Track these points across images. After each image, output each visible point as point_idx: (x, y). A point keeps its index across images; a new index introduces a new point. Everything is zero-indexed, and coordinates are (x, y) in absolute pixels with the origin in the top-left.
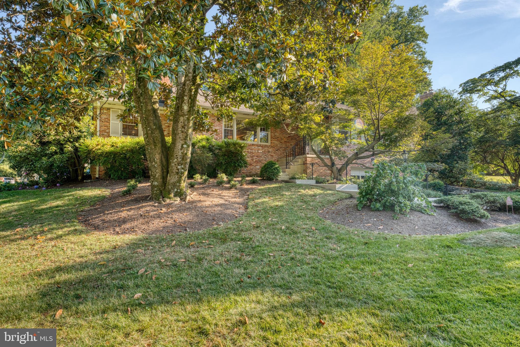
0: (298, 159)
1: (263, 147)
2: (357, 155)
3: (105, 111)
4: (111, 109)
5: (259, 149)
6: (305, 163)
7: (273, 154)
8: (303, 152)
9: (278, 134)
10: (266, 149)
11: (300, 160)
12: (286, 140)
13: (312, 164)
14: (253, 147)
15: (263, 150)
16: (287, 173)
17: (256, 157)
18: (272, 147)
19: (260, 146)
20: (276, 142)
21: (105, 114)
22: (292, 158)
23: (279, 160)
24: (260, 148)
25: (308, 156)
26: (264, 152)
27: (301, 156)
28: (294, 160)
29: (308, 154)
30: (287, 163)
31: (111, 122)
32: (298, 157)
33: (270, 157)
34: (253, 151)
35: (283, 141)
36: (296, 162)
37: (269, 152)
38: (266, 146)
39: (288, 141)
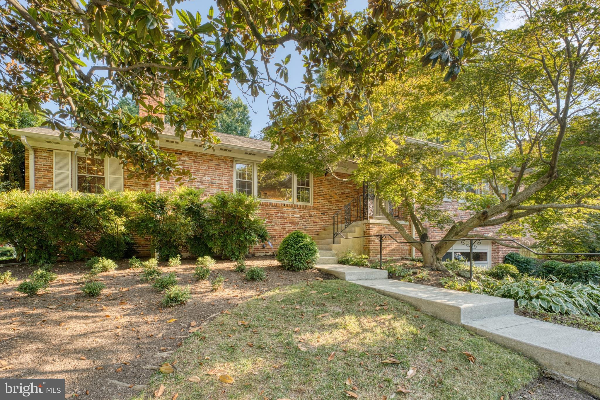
0: (354, 226)
1: (300, 208)
2: (486, 217)
3: (45, 154)
4: (54, 151)
5: (294, 212)
6: (366, 234)
7: (317, 220)
8: (363, 215)
9: (325, 189)
10: (306, 211)
11: (357, 229)
12: (337, 199)
13: (381, 237)
14: (285, 209)
15: (301, 214)
16: (334, 251)
17: (290, 225)
18: (315, 208)
19: (296, 207)
20: (322, 201)
21: (44, 158)
22: (343, 225)
23: (327, 228)
24: (296, 210)
25: (371, 221)
26: (303, 217)
27: (360, 223)
28: (347, 229)
29: (371, 218)
30: (335, 235)
31: (54, 170)
32: (354, 223)
33: (312, 224)
34: (285, 215)
35: (332, 200)
36: (351, 232)
37: (310, 216)
38: (306, 207)
39: (341, 200)
